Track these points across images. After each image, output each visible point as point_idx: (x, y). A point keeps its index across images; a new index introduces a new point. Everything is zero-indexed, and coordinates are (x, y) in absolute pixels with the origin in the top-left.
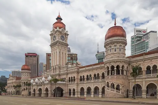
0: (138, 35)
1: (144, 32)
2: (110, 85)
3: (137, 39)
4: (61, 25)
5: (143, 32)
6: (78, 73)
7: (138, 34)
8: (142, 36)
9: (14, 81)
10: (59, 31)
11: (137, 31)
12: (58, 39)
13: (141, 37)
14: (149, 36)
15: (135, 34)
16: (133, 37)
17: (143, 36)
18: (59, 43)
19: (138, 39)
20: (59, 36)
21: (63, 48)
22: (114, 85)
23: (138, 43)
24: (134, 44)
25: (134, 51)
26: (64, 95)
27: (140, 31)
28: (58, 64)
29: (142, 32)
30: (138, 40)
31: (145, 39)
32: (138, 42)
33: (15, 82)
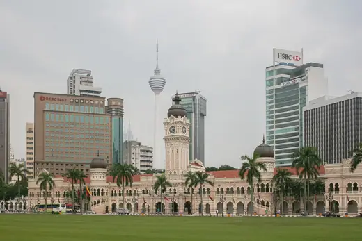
1: (297, 60)
3: (279, 76)
5: (294, 58)
7: (281, 64)
11: (281, 56)
12: (180, 133)
14: (307, 75)
15: (276, 63)
16: (270, 69)
18: (181, 139)
20: (180, 128)
24: (273, 87)
25: (274, 104)
27: (287, 57)
29: (291, 58)
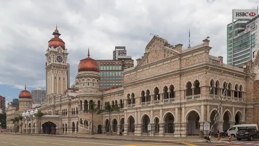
0: (239, 22)
1: (252, 16)
2: (83, 122)
3: (236, 29)
4: (58, 43)
5: (250, 14)
6: (70, 104)
7: (239, 20)
8: (245, 24)
9: (13, 112)
10: (54, 52)
11: (238, 14)
12: (54, 61)
13: (244, 26)
14: (256, 24)
15: (235, 20)
16: (231, 25)
17: (248, 23)
18: (54, 66)
19: (240, 29)
20: (53, 58)
21: (61, 72)
22: (87, 122)
23: (239, 37)
24: (231, 39)
25: (232, 51)
26: (57, 132)
27: (244, 14)
28: (53, 93)
29: (247, 14)
30: (239, 32)
31: (249, 29)
32: (239, 35)
33: (14, 114)
